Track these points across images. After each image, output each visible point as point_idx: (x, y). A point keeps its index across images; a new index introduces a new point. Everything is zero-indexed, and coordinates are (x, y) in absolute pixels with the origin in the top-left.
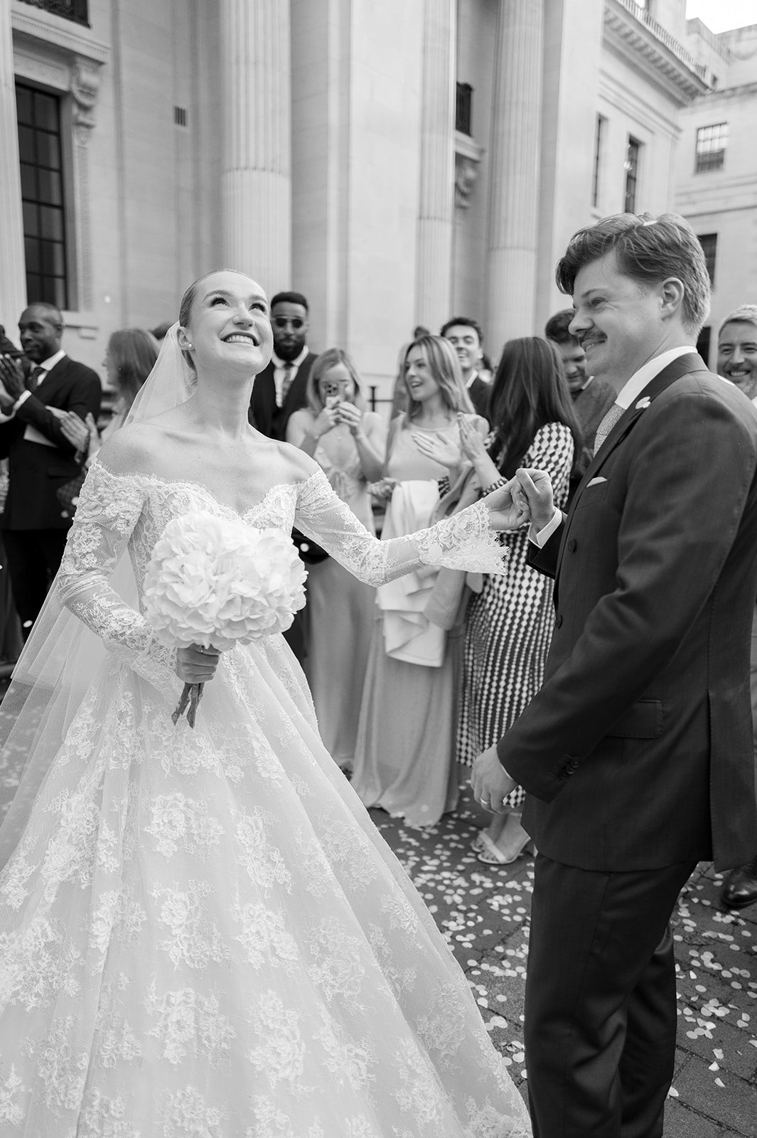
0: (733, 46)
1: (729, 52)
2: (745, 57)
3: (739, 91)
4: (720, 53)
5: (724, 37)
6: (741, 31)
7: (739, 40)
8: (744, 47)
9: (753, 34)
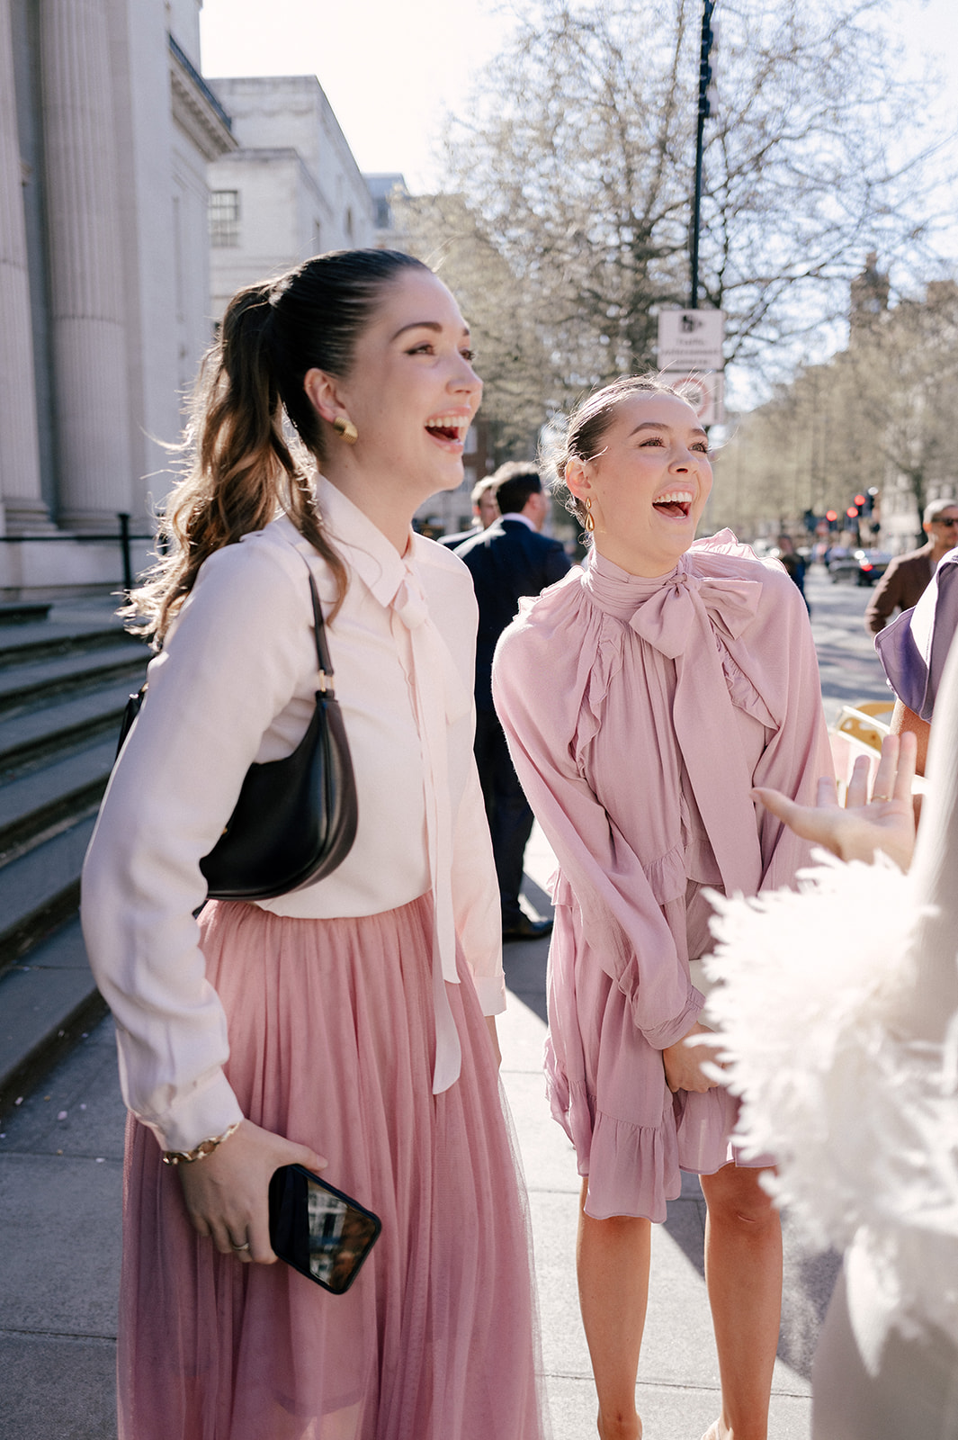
0: (226, 98)
2: (240, 116)
7: (231, 93)
8: (240, 102)
9: (247, 89)
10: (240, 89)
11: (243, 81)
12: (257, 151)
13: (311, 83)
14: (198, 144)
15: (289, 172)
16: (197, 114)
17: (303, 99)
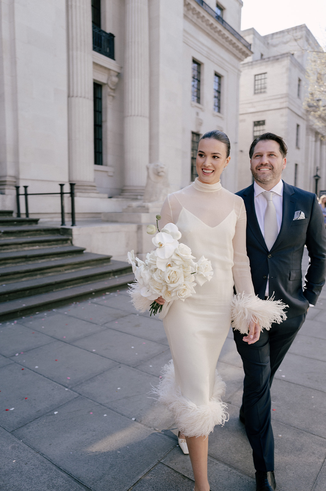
0: (270, 41)
1: (268, 44)
2: (275, 46)
3: (271, 59)
4: (264, 44)
5: (266, 37)
6: (273, 34)
7: (272, 39)
8: (275, 41)
9: (278, 36)
10: (275, 36)
11: (277, 33)
12: (274, 57)
13: (303, 27)
14: (235, 56)
15: (286, 62)
16: (233, 44)
17: (299, 34)
